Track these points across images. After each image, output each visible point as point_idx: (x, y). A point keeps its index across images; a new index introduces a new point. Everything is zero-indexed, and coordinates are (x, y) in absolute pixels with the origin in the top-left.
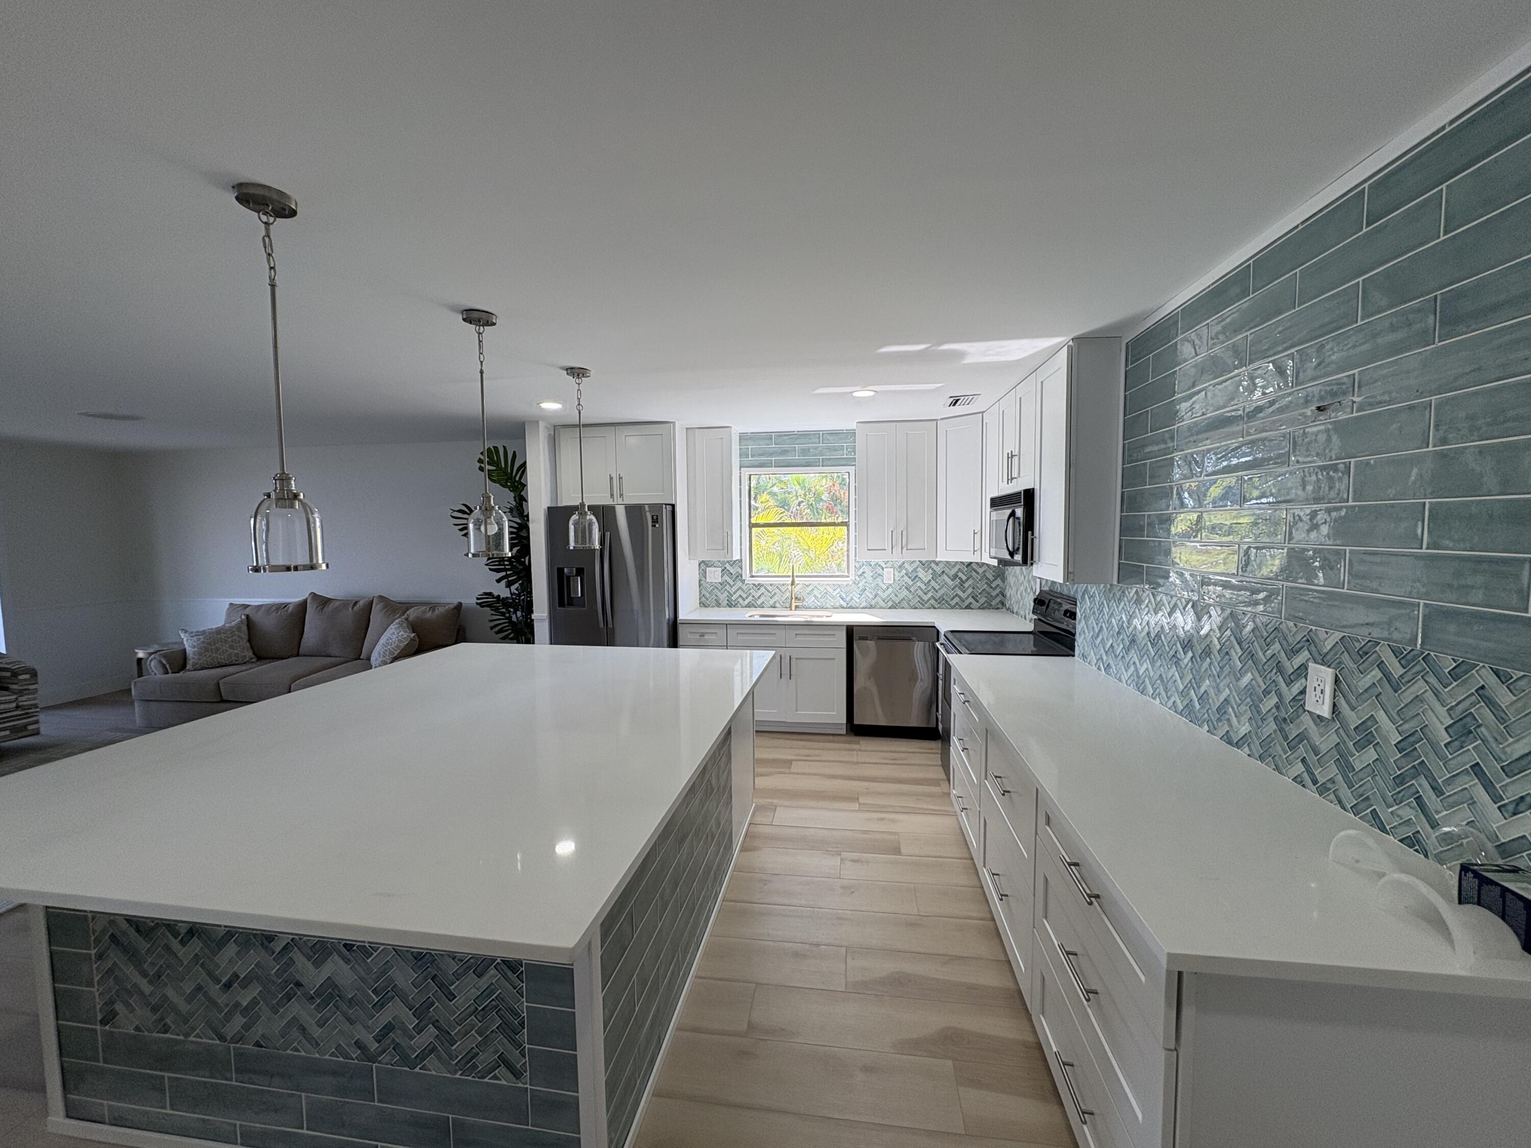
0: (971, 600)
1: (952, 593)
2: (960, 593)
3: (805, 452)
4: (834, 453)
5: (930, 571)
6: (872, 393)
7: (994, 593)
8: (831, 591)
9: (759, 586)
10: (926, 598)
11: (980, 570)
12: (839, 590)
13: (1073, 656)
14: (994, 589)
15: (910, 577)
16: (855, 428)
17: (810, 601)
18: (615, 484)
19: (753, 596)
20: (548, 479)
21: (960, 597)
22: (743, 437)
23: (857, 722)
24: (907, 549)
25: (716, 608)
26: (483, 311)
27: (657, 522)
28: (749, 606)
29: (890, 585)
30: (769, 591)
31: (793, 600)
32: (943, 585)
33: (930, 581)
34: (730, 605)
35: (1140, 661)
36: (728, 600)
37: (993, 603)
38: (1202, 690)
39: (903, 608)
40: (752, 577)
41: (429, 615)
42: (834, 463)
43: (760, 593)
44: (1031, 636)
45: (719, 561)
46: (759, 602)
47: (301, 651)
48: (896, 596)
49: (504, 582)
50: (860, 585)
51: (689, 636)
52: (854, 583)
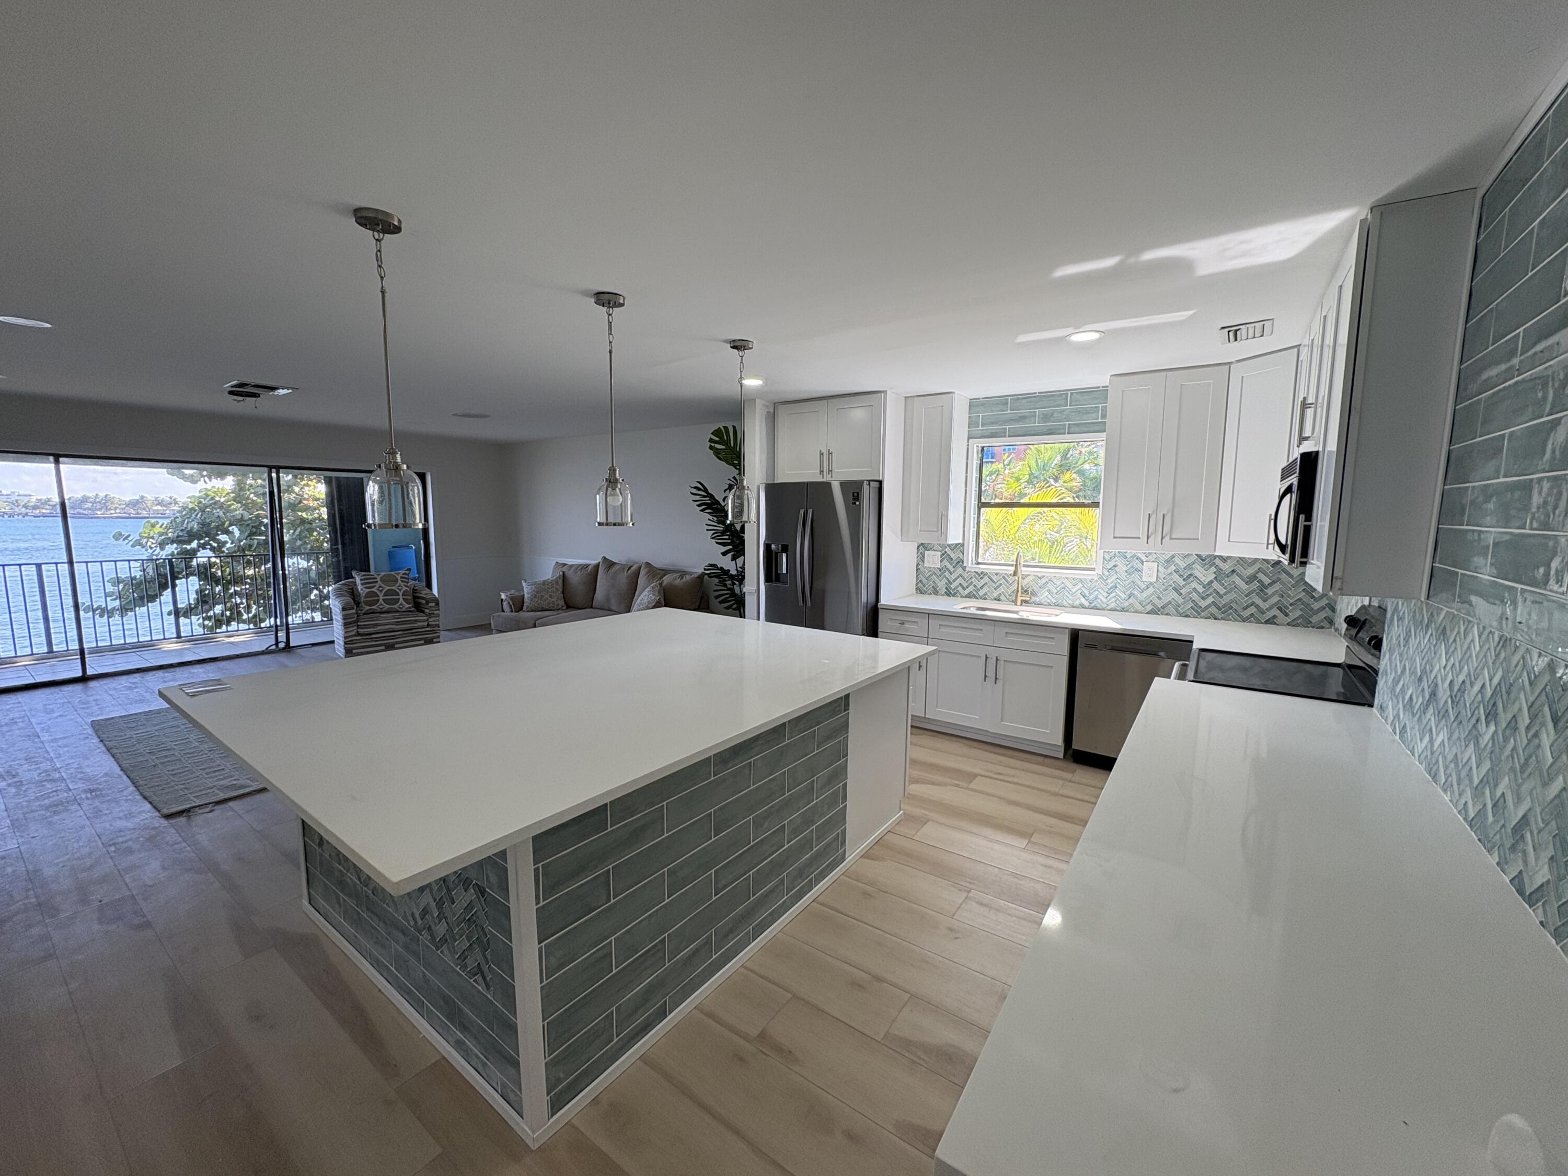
0: (1275, 612)
1: (1245, 601)
3: (1046, 417)
4: (1085, 417)
5: (1213, 569)
7: (1316, 606)
8: (1070, 586)
9: (982, 575)
10: (1203, 604)
12: (1080, 585)
13: (1371, 706)
15: (1181, 576)
16: (1108, 384)
17: (1043, 596)
19: (975, 586)
20: (764, 457)
21: (1257, 606)
22: (974, 404)
23: (1076, 746)
24: (1171, 539)
25: (933, 596)
27: (863, 494)
28: (969, 596)
29: (1151, 583)
30: (994, 582)
31: (1019, 594)
32: (1232, 589)
33: (1211, 582)
34: (948, 594)
36: (946, 588)
37: (1314, 619)
39: (1167, 614)
40: (978, 563)
41: (678, 582)
42: (1085, 429)
43: (983, 582)
44: (1340, 671)
45: (939, 545)
46: (981, 593)
47: (594, 605)
48: (1159, 598)
49: (730, 555)
50: (1109, 581)
51: (889, 623)
52: (1101, 578)
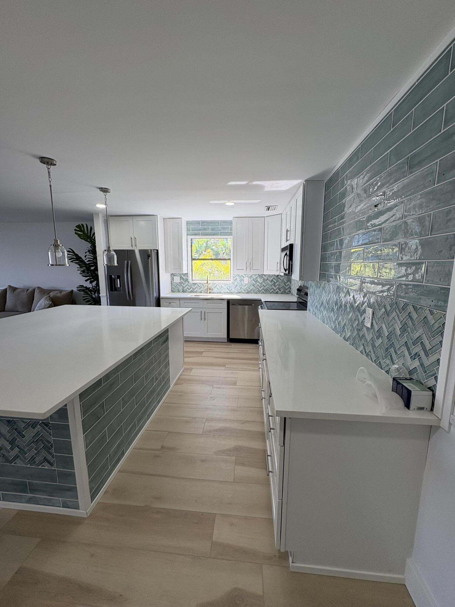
0: (278, 290)
1: (271, 288)
2: (274, 287)
3: (213, 229)
4: (225, 230)
5: (262, 279)
6: (233, 204)
7: (287, 288)
8: (223, 286)
9: (195, 284)
10: (260, 289)
11: (282, 279)
12: (226, 286)
13: (306, 310)
14: (287, 286)
15: (254, 281)
16: (232, 220)
17: (215, 290)
18: (133, 240)
19: (193, 288)
20: (105, 239)
21: (273, 289)
22: (188, 223)
23: (231, 337)
24: (252, 270)
25: (178, 293)
26: (49, 158)
27: (150, 257)
28: (191, 292)
29: (247, 284)
30: (199, 286)
31: (208, 290)
32: (267, 284)
33: (262, 282)
34: (183, 292)
35: (324, 311)
36: (183, 290)
37: (287, 291)
38: (339, 320)
39: (251, 293)
40: (193, 280)
41: (59, 295)
42: (225, 234)
43: (195, 287)
44: (296, 303)
45: (179, 274)
46: (195, 290)
47: (6, 309)
48: (249, 288)
49: (89, 281)
50: (235, 284)
51: (165, 303)
52: (233, 283)
